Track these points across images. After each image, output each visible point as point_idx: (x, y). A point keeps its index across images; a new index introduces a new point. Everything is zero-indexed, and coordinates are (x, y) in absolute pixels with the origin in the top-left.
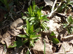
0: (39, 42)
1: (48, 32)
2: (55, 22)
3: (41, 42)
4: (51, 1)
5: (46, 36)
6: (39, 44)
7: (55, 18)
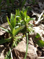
0: (22, 43)
1: (33, 34)
2: (41, 29)
3: (25, 44)
4: (38, 14)
5: (31, 39)
6: (22, 45)
7: (41, 26)
